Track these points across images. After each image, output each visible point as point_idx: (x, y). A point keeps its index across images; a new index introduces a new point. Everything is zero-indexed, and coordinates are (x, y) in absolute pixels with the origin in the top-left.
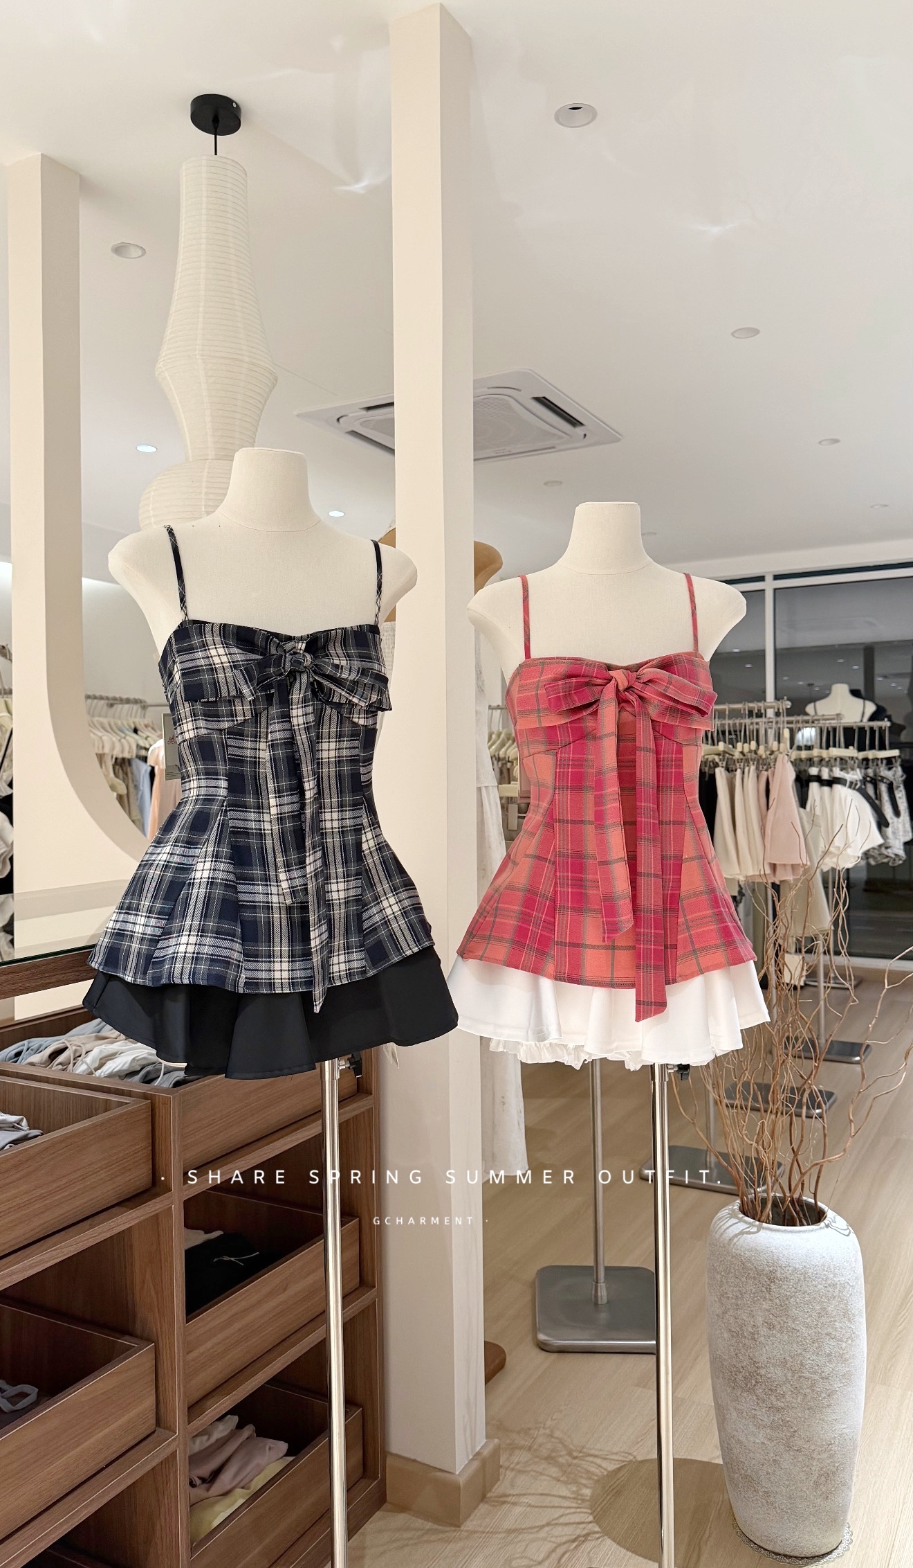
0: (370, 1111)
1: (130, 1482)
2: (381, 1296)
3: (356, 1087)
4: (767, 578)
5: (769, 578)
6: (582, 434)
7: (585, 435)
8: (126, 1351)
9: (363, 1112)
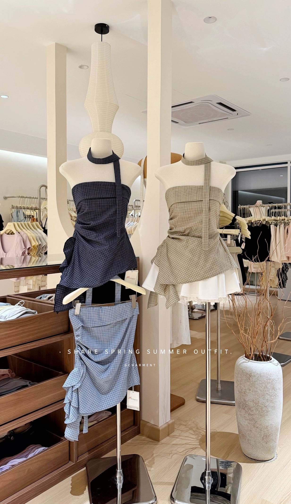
7: (238, 114)
8: (60, 375)
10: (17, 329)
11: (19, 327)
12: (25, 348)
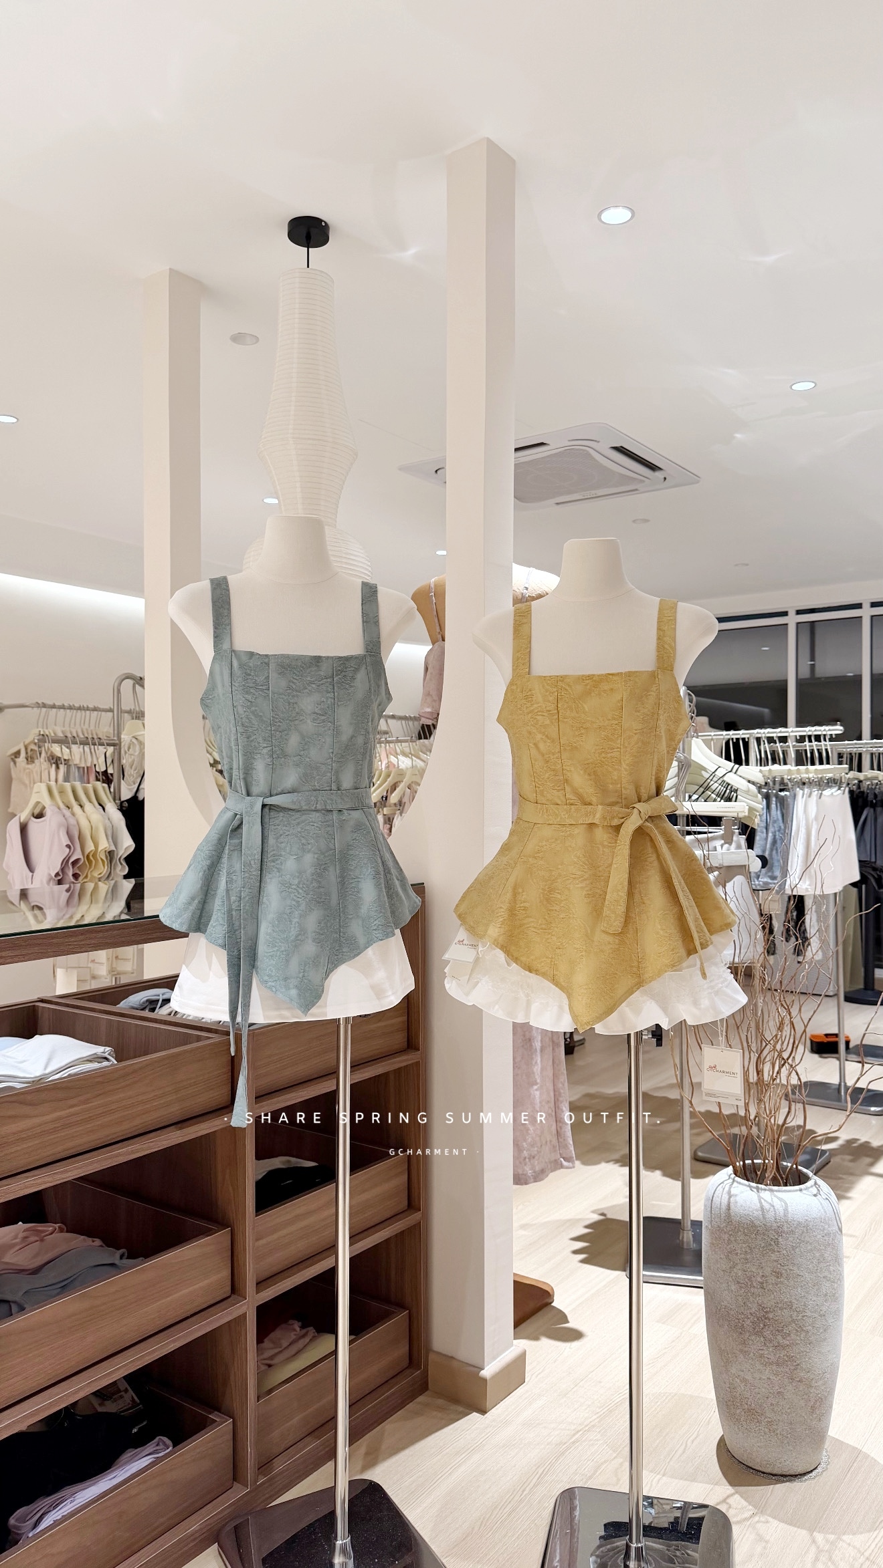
0: (417, 1064)
1: (209, 1330)
2: (426, 1217)
3: (406, 1043)
4: (864, 606)
5: (866, 606)
6: (663, 477)
7: (665, 478)
8: (207, 1232)
9: (412, 1064)
10: (86, 1102)
11: (94, 1098)
12: (111, 1158)
